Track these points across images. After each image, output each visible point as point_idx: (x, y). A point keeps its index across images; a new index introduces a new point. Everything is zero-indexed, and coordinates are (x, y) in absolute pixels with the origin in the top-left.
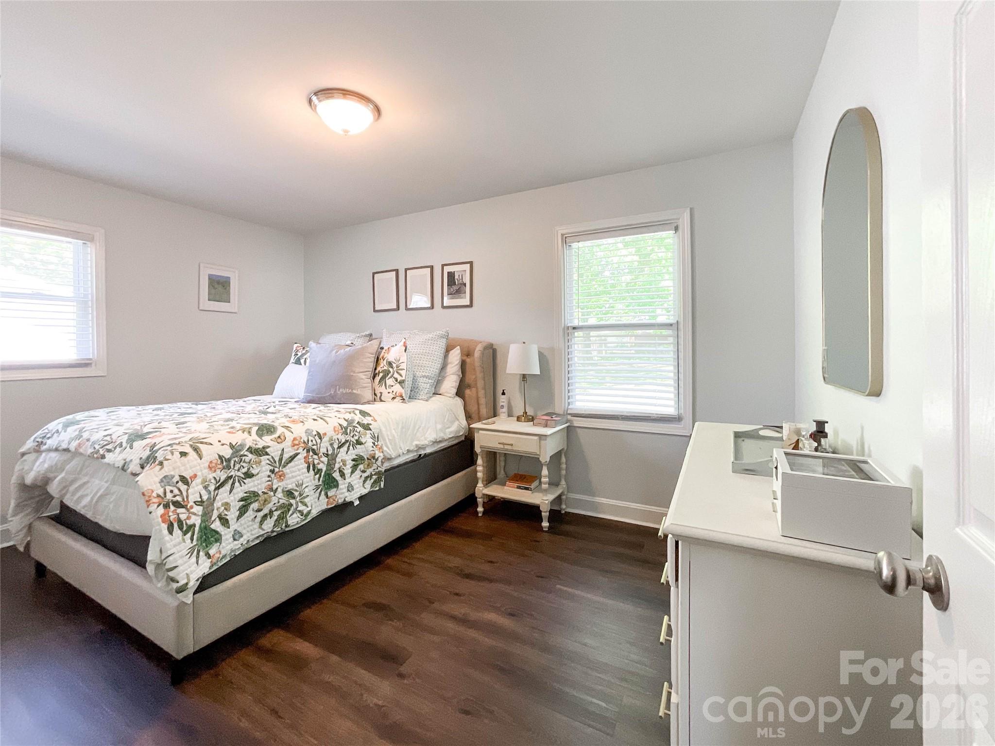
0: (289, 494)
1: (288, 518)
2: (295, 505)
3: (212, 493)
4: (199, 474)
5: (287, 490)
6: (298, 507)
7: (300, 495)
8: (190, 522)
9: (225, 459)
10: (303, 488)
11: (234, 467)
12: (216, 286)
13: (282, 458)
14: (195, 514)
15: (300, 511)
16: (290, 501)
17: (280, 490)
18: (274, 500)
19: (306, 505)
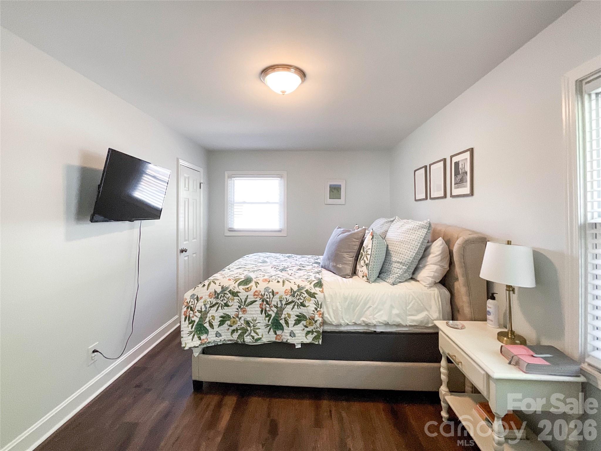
0: (248, 323)
1: (245, 337)
2: (249, 331)
3: (208, 309)
4: (204, 297)
5: (247, 320)
6: (251, 333)
7: (254, 326)
8: (193, 319)
9: (217, 293)
10: (256, 323)
11: (220, 298)
12: (334, 190)
13: (246, 301)
14: (196, 316)
15: (252, 336)
16: (248, 327)
17: (242, 319)
18: (239, 323)
19: (257, 334)
